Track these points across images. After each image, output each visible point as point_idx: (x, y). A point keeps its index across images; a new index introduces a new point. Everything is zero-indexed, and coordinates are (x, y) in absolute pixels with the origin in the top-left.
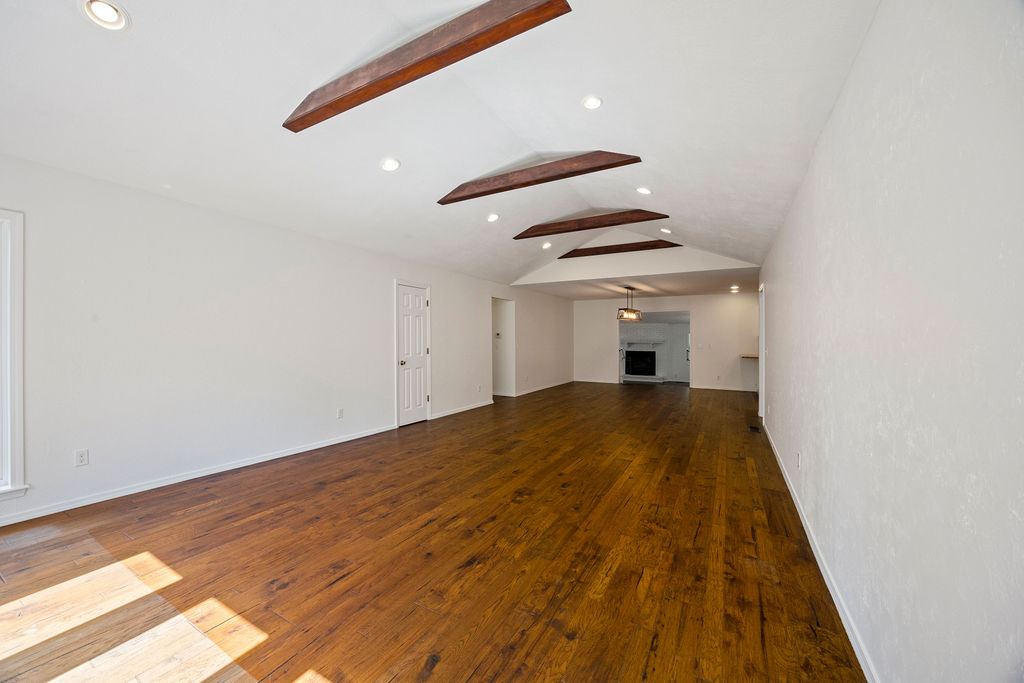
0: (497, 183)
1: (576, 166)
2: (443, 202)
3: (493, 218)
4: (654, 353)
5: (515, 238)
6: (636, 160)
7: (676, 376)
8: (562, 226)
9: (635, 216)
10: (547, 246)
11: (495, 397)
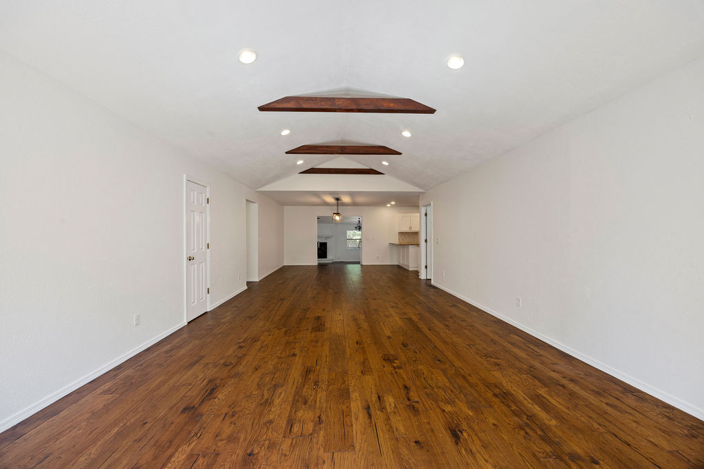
0: (323, 103)
1: (392, 105)
2: (262, 109)
3: (286, 132)
4: (326, 243)
5: (286, 153)
6: (432, 111)
7: (339, 258)
8: (328, 149)
9: (382, 151)
10: (300, 162)
11: (248, 283)
